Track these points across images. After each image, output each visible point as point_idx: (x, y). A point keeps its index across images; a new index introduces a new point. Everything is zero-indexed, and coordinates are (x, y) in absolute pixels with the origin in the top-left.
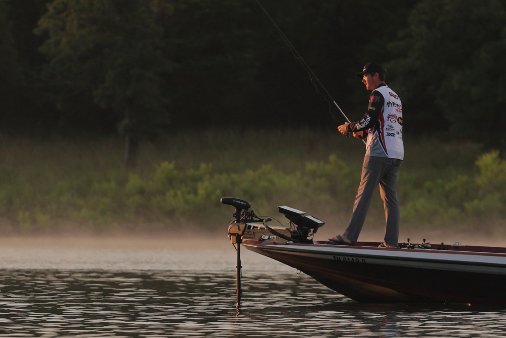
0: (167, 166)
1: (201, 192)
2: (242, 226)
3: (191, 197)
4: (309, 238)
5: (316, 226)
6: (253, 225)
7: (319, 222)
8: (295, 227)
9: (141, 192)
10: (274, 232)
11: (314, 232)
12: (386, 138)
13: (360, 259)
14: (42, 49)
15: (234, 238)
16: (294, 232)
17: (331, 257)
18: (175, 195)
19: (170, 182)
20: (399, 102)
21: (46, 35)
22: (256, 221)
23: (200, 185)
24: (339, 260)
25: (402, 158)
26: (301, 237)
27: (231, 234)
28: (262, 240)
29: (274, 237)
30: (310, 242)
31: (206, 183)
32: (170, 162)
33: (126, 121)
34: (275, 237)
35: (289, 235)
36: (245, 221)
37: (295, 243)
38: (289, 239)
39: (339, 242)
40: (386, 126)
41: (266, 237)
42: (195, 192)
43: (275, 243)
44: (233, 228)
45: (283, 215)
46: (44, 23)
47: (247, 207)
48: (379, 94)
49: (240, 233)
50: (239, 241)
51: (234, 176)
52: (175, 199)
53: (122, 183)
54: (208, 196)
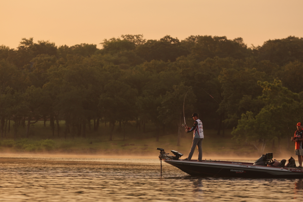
11: (180, 157)
12: (199, 133)
13: (189, 164)
16: (175, 157)
17: (182, 164)
20: (202, 123)
25: (203, 138)
28: (166, 159)
30: (179, 160)
36: (163, 154)
38: (172, 159)
39: (186, 160)
40: (199, 130)
43: (169, 160)
47: (163, 150)
48: (197, 122)
50: (161, 159)
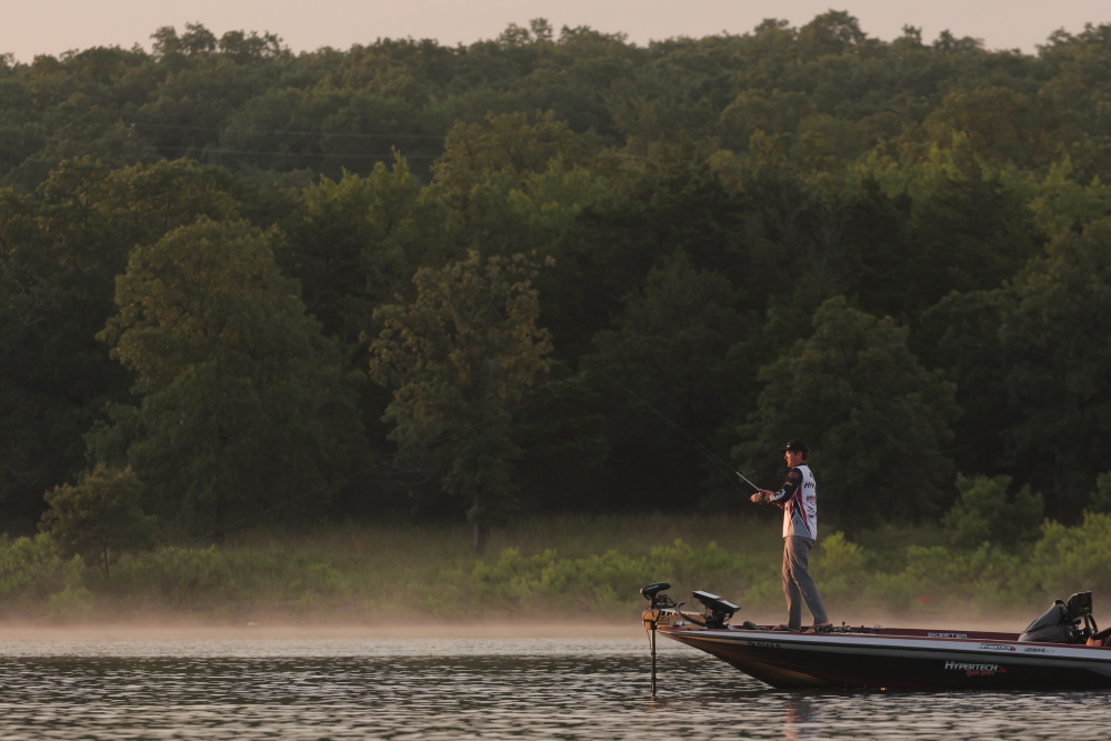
0: (511, 553)
1: (545, 578)
2: (656, 612)
3: (536, 583)
4: (725, 624)
5: (731, 611)
6: (667, 610)
7: (735, 606)
8: (710, 613)
9: (486, 579)
10: (687, 618)
11: (730, 617)
13: (775, 645)
14: (390, 437)
15: (648, 624)
16: (709, 617)
17: (746, 643)
18: (520, 582)
19: (515, 568)
21: (393, 423)
22: (670, 607)
23: (543, 571)
24: (753, 645)
26: (716, 622)
27: (646, 621)
28: (676, 627)
29: (687, 623)
30: (725, 628)
31: (550, 570)
32: (514, 549)
33: (475, 508)
34: (689, 623)
35: (704, 621)
36: (659, 607)
37: (710, 628)
38: (703, 625)
40: (806, 507)
41: (681, 623)
42: (539, 578)
43: (689, 629)
44: (648, 615)
45: (697, 600)
46: (391, 410)
48: (798, 472)
49: (654, 619)
50: (654, 628)
51: (579, 562)
52: (519, 586)
53: (469, 570)
54: (552, 582)
